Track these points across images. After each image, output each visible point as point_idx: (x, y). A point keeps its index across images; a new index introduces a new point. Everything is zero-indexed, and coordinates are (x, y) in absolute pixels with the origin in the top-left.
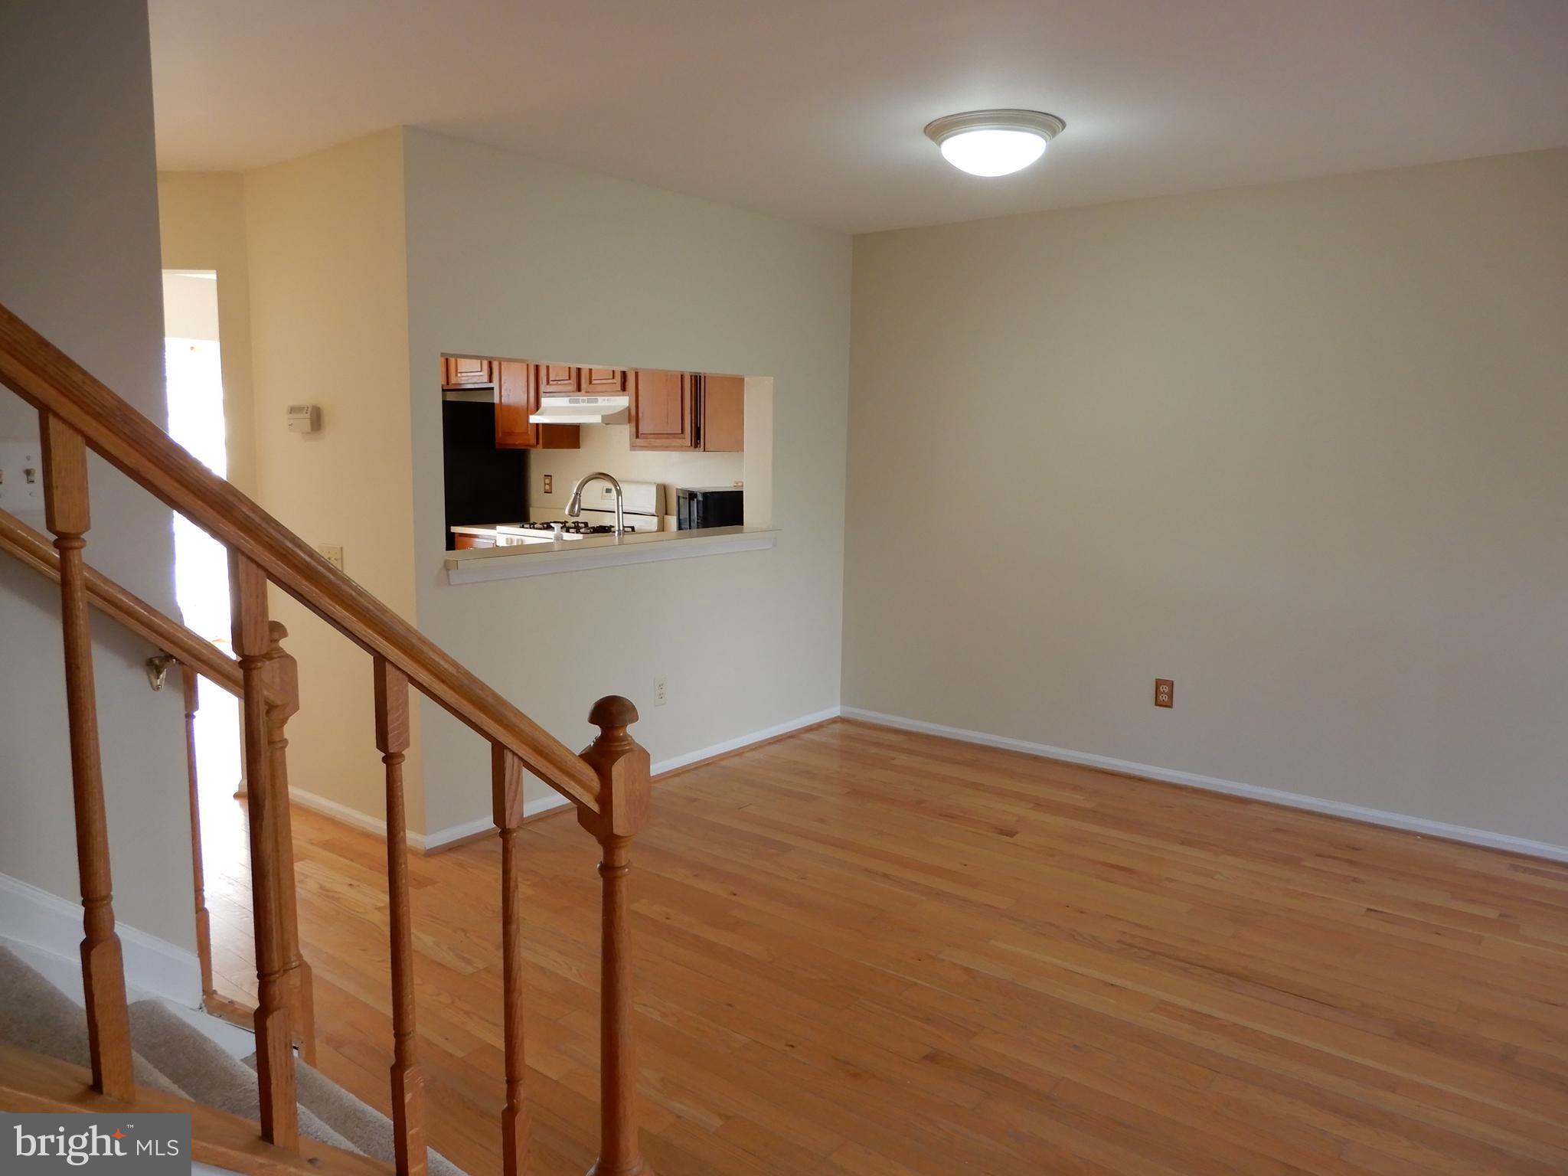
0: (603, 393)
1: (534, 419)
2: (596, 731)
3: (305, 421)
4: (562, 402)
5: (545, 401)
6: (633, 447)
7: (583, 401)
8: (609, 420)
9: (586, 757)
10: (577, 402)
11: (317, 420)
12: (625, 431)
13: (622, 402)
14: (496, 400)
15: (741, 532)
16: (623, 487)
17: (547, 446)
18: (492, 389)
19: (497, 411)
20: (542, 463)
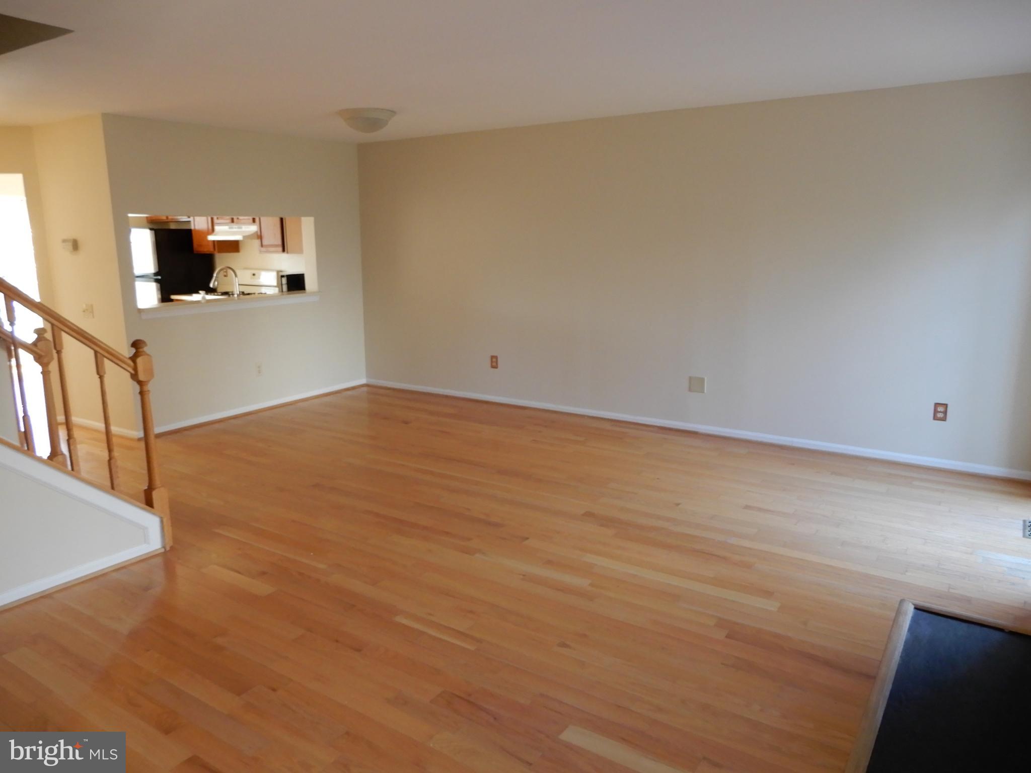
0: (244, 224)
1: (211, 238)
2: (133, 351)
3: (70, 246)
4: (226, 228)
5: (217, 228)
6: (261, 252)
7: (235, 228)
8: (248, 237)
9: (131, 358)
10: (232, 228)
11: (75, 245)
12: (257, 242)
13: (254, 228)
14: (192, 228)
15: (305, 293)
16: (238, 272)
17: (219, 252)
18: (189, 221)
19: (193, 233)
20: (222, 261)
